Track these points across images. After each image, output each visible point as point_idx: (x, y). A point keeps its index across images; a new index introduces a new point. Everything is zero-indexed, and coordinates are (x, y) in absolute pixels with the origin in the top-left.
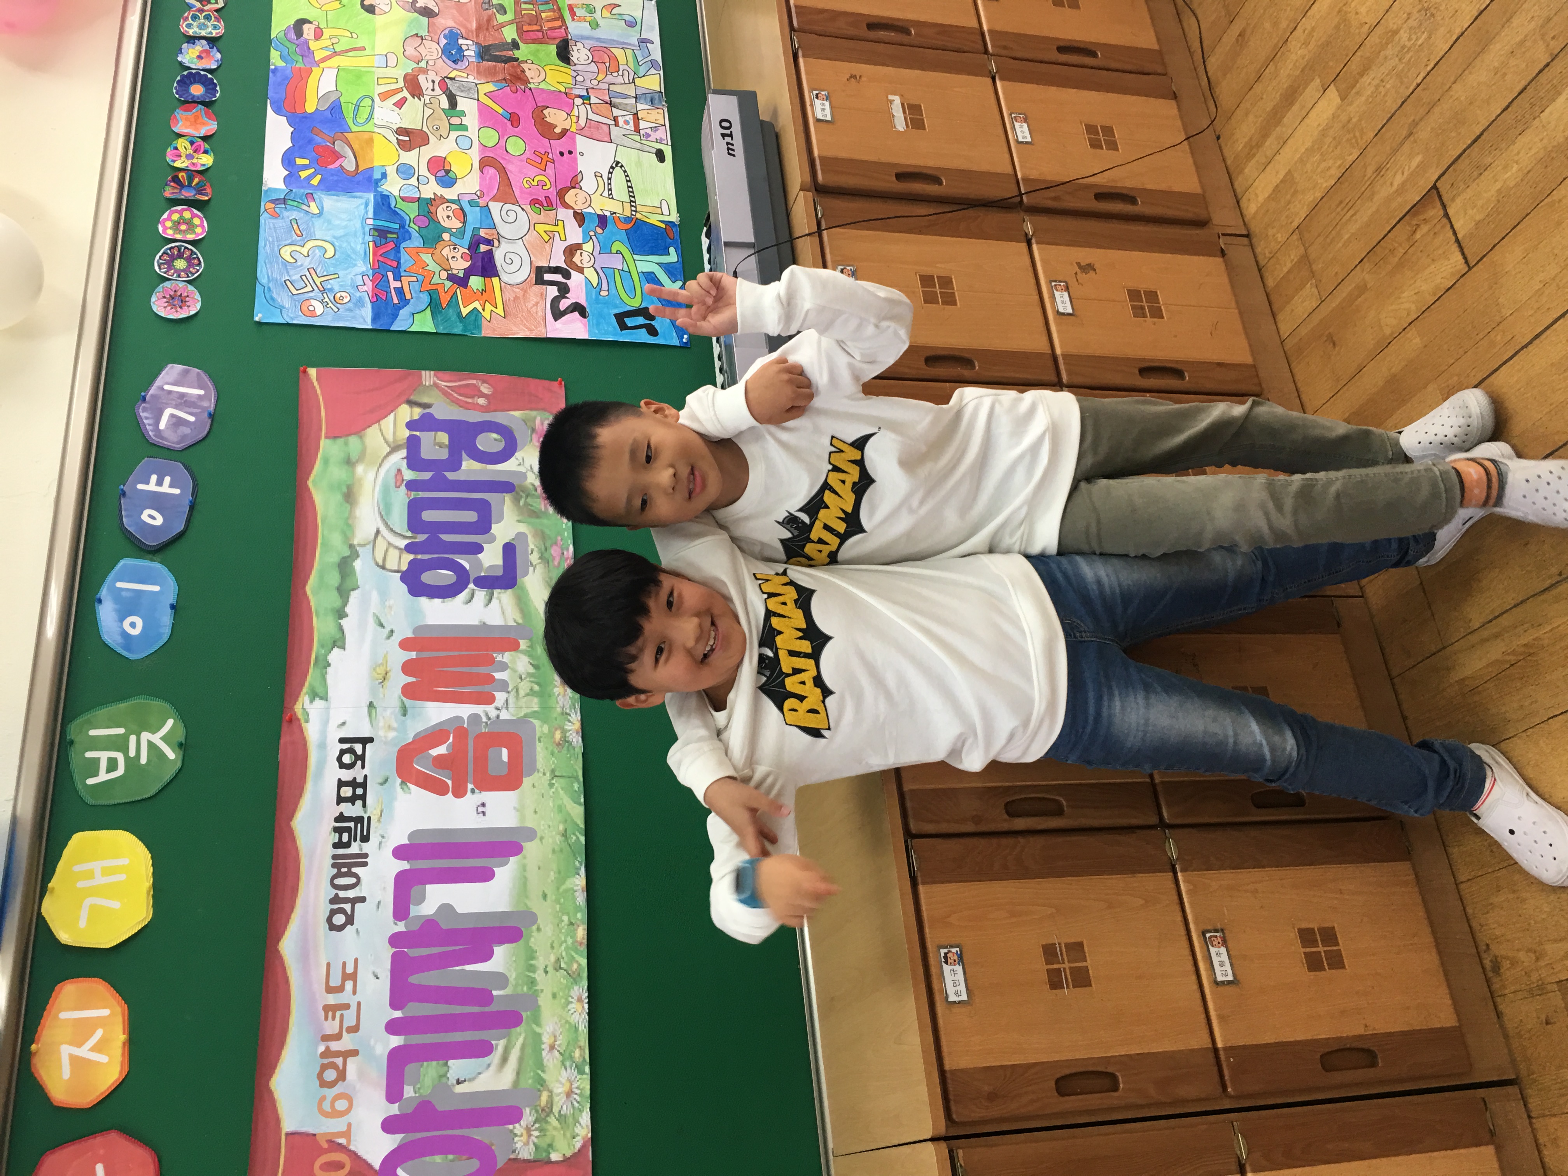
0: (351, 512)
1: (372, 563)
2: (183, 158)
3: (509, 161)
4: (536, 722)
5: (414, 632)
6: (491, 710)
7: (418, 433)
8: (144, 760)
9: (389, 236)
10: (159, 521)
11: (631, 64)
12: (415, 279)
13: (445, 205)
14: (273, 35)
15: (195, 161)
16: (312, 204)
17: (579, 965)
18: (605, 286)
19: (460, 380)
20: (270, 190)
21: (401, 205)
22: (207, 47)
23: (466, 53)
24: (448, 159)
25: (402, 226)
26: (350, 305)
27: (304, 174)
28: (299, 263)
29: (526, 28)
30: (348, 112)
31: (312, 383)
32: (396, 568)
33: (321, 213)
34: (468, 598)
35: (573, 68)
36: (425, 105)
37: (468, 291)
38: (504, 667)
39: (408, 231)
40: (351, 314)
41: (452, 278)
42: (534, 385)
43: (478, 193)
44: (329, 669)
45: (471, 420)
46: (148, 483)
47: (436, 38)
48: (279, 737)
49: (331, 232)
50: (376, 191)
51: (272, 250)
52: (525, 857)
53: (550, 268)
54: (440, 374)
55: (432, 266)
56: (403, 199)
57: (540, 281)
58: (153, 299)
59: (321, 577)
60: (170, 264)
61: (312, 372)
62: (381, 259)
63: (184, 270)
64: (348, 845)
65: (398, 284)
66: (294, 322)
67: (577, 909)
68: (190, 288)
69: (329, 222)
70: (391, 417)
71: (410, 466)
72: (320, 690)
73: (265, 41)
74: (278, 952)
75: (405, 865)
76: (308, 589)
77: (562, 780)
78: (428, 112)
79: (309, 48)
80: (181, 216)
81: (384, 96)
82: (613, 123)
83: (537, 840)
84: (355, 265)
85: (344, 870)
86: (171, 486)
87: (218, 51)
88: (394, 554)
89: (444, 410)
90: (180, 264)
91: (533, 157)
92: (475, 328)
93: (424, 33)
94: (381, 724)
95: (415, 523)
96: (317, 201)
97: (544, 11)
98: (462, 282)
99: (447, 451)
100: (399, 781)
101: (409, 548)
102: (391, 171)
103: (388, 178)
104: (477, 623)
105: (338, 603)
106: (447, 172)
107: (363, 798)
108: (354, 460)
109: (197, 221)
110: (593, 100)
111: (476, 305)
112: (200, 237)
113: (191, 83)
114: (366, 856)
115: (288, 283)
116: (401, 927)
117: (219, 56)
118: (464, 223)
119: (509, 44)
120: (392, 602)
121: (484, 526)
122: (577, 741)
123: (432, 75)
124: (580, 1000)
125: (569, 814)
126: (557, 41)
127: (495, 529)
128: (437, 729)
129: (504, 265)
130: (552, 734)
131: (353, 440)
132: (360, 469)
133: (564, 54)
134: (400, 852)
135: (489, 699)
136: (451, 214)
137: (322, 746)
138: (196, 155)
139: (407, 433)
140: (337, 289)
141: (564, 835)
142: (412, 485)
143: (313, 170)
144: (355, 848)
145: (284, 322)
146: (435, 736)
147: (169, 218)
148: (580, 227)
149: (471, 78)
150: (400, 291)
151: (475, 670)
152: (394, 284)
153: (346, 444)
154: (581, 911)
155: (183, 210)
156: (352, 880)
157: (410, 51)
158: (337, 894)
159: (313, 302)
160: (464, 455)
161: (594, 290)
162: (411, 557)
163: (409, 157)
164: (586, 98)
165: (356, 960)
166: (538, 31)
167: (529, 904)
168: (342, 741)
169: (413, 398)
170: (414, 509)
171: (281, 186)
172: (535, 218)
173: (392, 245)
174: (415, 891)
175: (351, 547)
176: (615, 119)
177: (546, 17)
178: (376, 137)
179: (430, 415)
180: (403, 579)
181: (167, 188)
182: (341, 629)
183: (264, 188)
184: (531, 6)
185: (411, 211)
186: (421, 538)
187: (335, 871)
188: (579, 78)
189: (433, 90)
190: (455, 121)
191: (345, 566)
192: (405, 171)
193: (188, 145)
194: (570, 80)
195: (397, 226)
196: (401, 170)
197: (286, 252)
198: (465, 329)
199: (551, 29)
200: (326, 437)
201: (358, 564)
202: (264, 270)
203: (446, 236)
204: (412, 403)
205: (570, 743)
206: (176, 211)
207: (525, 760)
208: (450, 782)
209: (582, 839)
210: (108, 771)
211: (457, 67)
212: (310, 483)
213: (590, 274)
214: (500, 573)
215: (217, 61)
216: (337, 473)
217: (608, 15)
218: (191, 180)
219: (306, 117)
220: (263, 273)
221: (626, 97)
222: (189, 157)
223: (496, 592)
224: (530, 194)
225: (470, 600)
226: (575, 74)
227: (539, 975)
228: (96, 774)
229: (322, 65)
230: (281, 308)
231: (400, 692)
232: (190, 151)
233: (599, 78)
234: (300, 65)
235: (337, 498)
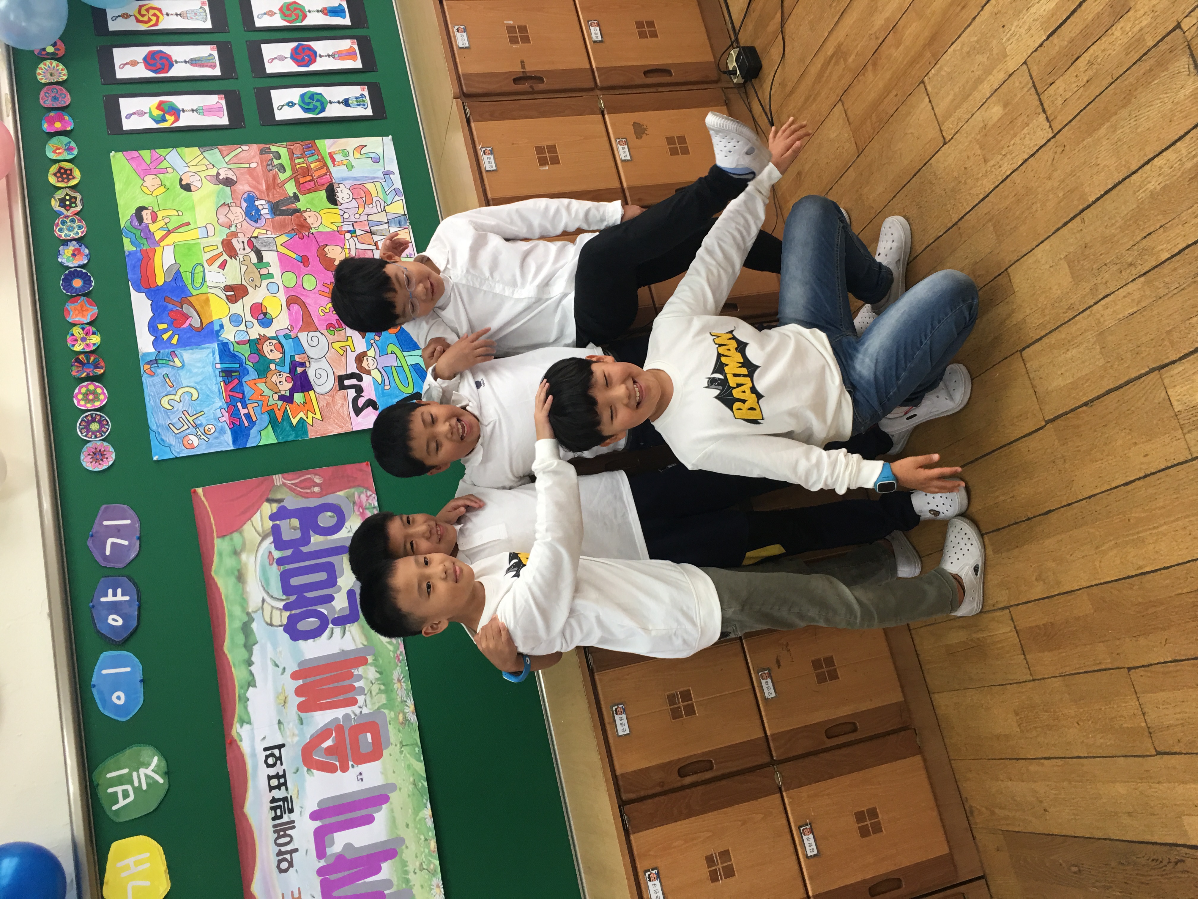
0: (243, 589)
1: (264, 623)
2: (79, 342)
3: (307, 296)
4: (385, 711)
5: (299, 664)
6: (356, 709)
7: (278, 522)
8: (144, 787)
9: (233, 374)
10: (120, 622)
11: (381, 195)
12: (256, 405)
13: (267, 342)
14: (122, 226)
15: (88, 342)
16: (176, 360)
17: (434, 865)
18: (387, 382)
19: (300, 477)
20: (145, 354)
21: (238, 348)
22: (77, 246)
23: (262, 212)
24: (264, 304)
25: (241, 365)
26: (216, 434)
27: (165, 336)
28: (175, 409)
29: (302, 180)
30: (187, 278)
31: (201, 499)
32: (280, 624)
33: (183, 366)
34: (329, 635)
35: (340, 208)
36: (240, 263)
37: (294, 405)
38: (360, 678)
39: (245, 368)
40: (218, 441)
41: (282, 398)
42: (350, 469)
43: (289, 328)
44: (249, 703)
45: (312, 506)
46: (106, 596)
47: (238, 203)
48: (225, 756)
49: (193, 379)
50: (218, 340)
51: (155, 402)
52: (391, 804)
53: (347, 375)
54: (286, 475)
55: (267, 392)
56: (238, 343)
57: (342, 387)
58: (82, 457)
59: (232, 639)
60: (87, 428)
61: (200, 491)
62: (231, 393)
63: (98, 431)
64: (281, 817)
65: (245, 411)
66: (181, 455)
67: (429, 829)
68: (105, 444)
69: (190, 371)
70: (258, 513)
71: (277, 548)
72: (245, 718)
73: (119, 233)
74: (251, 893)
75: (318, 823)
76: (226, 649)
77: (407, 747)
78: (244, 268)
79: (150, 231)
80: (88, 390)
81: (211, 261)
82: (375, 247)
83: (398, 790)
84: (214, 402)
85: (282, 833)
86: (123, 595)
87: (86, 247)
88: (276, 613)
89: (293, 502)
90: (95, 426)
91: (323, 289)
92: (303, 434)
93: (229, 201)
94: (288, 733)
95: (287, 589)
96: (179, 356)
97: (312, 163)
98: (288, 399)
99: (299, 532)
100: (306, 769)
101: (286, 608)
102: (226, 322)
103: (225, 328)
104: (338, 651)
105: (246, 656)
106: (265, 314)
107: (285, 784)
108: (238, 550)
109: (99, 391)
110: (359, 232)
111: (302, 415)
112: (104, 403)
113: (72, 279)
114: (293, 822)
115: (171, 426)
116: (322, 863)
117: (87, 251)
118: (283, 353)
119: (291, 198)
120: (281, 649)
121: (332, 582)
122: (413, 719)
123: (241, 237)
124: (438, 886)
125: (415, 770)
126: (326, 186)
127: (340, 582)
128: (324, 729)
129: (316, 380)
130: (397, 717)
131: (236, 535)
132: (244, 557)
133: (332, 198)
134: (314, 816)
135: (354, 702)
136: (273, 348)
137: (254, 755)
138: (88, 337)
139: (270, 524)
140: (205, 423)
141: (414, 784)
142: (280, 562)
143: (171, 332)
144: (286, 818)
145: (173, 457)
146: (323, 734)
147: (80, 392)
148: (363, 338)
149: (269, 233)
150: (248, 416)
151: (342, 684)
152: (243, 411)
153: (232, 539)
154: (431, 830)
155: (88, 385)
156: (288, 839)
157: (223, 219)
158: (280, 850)
159: (192, 437)
160: (311, 533)
161: (379, 386)
162: (288, 613)
163: (237, 308)
164: (353, 232)
165: (299, 889)
166: (310, 181)
167: (399, 833)
168: (265, 749)
169: (270, 496)
170: (285, 577)
171: (152, 350)
172: (331, 338)
173: (236, 381)
174: (327, 838)
175: (248, 614)
176: (376, 244)
177: (315, 167)
178: (209, 295)
179: (284, 507)
180: (286, 630)
181: (74, 368)
182: (251, 673)
183: (140, 354)
184: (302, 160)
185: (244, 351)
186: (293, 598)
187: (276, 835)
188: (346, 216)
189: (244, 249)
190: (264, 271)
191: (246, 629)
192: (236, 320)
193: (81, 331)
194: (339, 219)
195: (237, 366)
196: (233, 319)
197: (165, 402)
198: (296, 437)
199: (320, 177)
200: (218, 537)
201: (254, 626)
202: (153, 420)
203: (272, 366)
204: (270, 501)
205: (409, 721)
206: (84, 386)
207: (383, 740)
208: (337, 763)
209: (426, 784)
210: (124, 798)
211: (257, 225)
212: (213, 573)
213: (375, 374)
214: (347, 612)
215: (87, 256)
216: (229, 562)
217: (358, 156)
218: (88, 360)
219: (159, 289)
220: (153, 422)
221: (381, 223)
222: (83, 339)
223: (347, 626)
224: (326, 320)
225: (331, 637)
226: (342, 213)
227: (411, 876)
228: (117, 802)
229: (162, 244)
230: (170, 446)
231: (295, 709)
232: (83, 335)
233: (360, 212)
234: (146, 247)
235: (232, 580)
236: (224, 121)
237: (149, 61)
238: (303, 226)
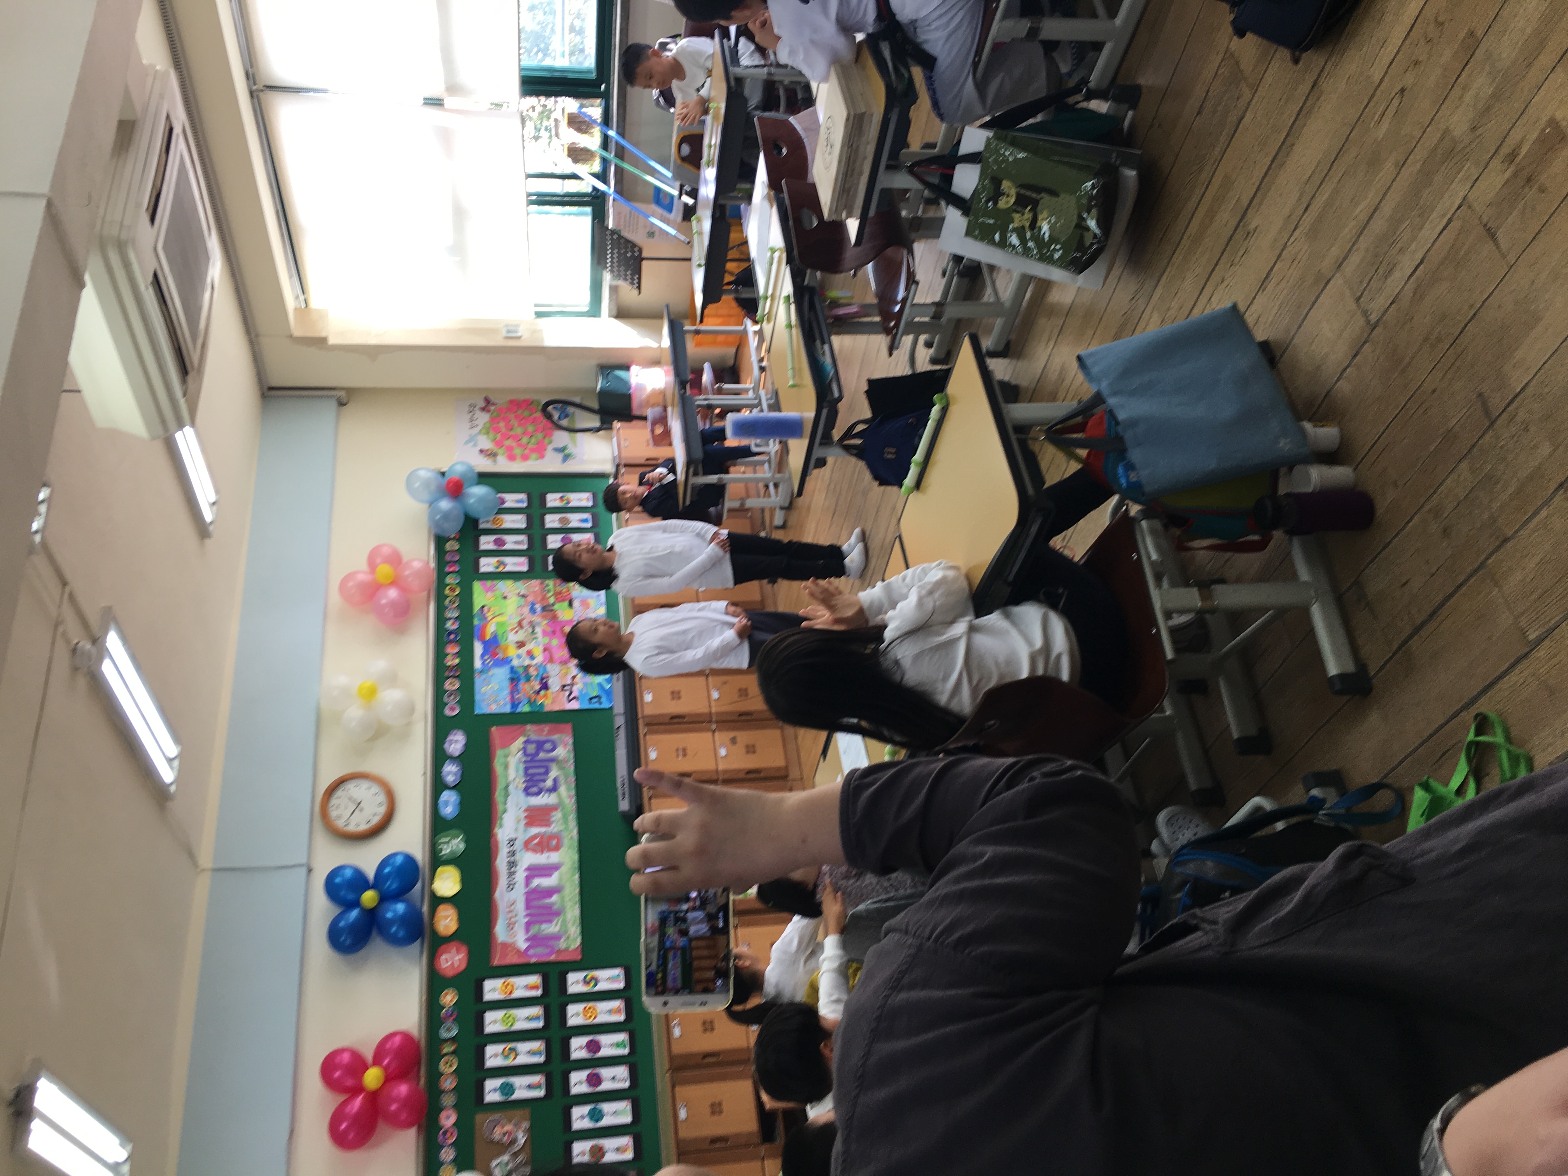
0: (507, 772)
1: (514, 787)
3: (553, 647)
6: (550, 829)
7: (526, 745)
8: (455, 847)
9: (515, 680)
10: (453, 779)
12: (523, 694)
13: (532, 667)
14: (474, 613)
15: (454, 662)
16: (490, 672)
17: (577, 899)
19: (538, 727)
20: (477, 669)
21: (518, 669)
22: (454, 621)
23: (537, 610)
24: (533, 650)
25: (519, 676)
26: (504, 705)
27: (486, 662)
28: (487, 693)
30: (500, 637)
31: (493, 732)
32: (521, 788)
33: (493, 675)
35: (574, 610)
36: (524, 632)
37: (540, 696)
38: (554, 816)
39: (520, 678)
40: (504, 708)
41: (535, 692)
42: (562, 726)
43: (543, 661)
45: (542, 739)
46: (449, 768)
47: (527, 605)
48: (491, 840)
49: (497, 681)
50: (510, 665)
51: (479, 690)
52: (561, 870)
53: (566, 684)
54: (532, 726)
55: (529, 689)
56: (519, 667)
57: (563, 690)
58: (446, 710)
59: (499, 792)
60: (450, 698)
61: (493, 729)
62: (512, 688)
63: (454, 699)
64: (511, 868)
65: (518, 696)
66: (487, 713)
67: (577, 884)
68: (456, 705)
69: (496, 677)
70: (517, 741)
71: (524, 756)
72: (501, 826)
73: (471, 617)
74: (494, 897)
75: (527, 873)
76: (496, 796)
77: (572, 848)
78: (526, 634)
79: (486, 616)
80: (452, 681)
81: (512, 630)
83: (565, 865)
84: (504, 692)
85: (511, 875)
86: (455, 768)
87: (458, 622)
88: (520, 784)
89: (534, 737)
92: (542, 709)
93: (523, 604)
94: (519, 834)
95: (526, 773)
96: (492, 670)
98: (538, 692)
99: (535, 750)
100: (525, 850)
101: (525, 782)
102: (514, 657)
103: (514, 660)
104: (546, 803)
105: (505, 800)
106: (533, 655)
107: (515, 855)
108: (507, 755)
109: (456, 683)
111: (543, 700)
112: (457, 688)
113: (451, 634)
114: (517, 871)
115: (484, 700)
116: (527, 890)
118: (538, 672)
119: (551, 604)
120: (520, 798)
121: (547, 773)
122: (576, 837)
123: (526, 621)
124: (578, 908)
125: (574, 858)
126: (569, 600)
128: (535, 835)
129: (551, 685)
130: (569, 835)
131: (507, 749)
132: (509, 759)
134: (526, 870)
135: (550, 826)
136: (534, 670)
137: (503, 841)
138: (454, 660)
139: (523, 745)
140: (499, 700)
141: (573, 864)
142: (525, 762)
143: (489, 660)
144: (513, 869)
145: (483, 713)
146: (534, 837)
147: (449, 682)
149: (539, 619)
150: (519, 699)
151: (545, 817)
153: (504, 750)
155: (452, 679)
156: (513, 878)
157: (519, 612)
158: (509, 882)
159: (493, 706)
160: (540, 751)
161: (581, 691)
162: (525, 784)
163: (520, 651)
165: (516, 899)
166: (561, 597)
167: (563, 883)
168: (508, 839)
169: (524, 734)
170: (526, 769)
171: (480, 667)
172: (562, 667)
173: (515, 684)
174: (531, 880)
175: (508, 782)
178: (509, 645)
179: (530, 739)
180: (523, 791)
181: (447, 672)
182: (506, 807)
183: (475, 668)
185: (521, 671)
186: (528, 778)
187: (508, 876)
188: (576, 614)
189: (527, 626)
190: (534, 636)
191: (506, 789)
192: (519, 656)
193: (452, 657)
195: (517, 676)
196: (517, 656)
197: (483, 690)
198: (539, 709)
200: (498, 749)
201: (510, 788)
203: (532, 678)
204: (524, 736)
205: (574, 838)
206: (450, 680)
207: (561, 843)
208: (539, 850)
209: (578, 865)
210: (447, 850)
211: (534, 616)
212: (494, 764)
214: (552, 787)
215: (458, 625)
216: (502, 760)
218: (453, 669)
219: (487, 641)
220: (477, 697)
222: (452, 661)
223: (551, 793)
225: (543, 796)
226: (575, 612)
227: (566, 902)
228: (443, 851)
229: (491, 622)
230: (483, 709)
231: (524, 825)
232: (452, 659)
233: (583, 612)
234: (483, 623)
235: (503, 767)
236: (525, 568)
237: (496, 542)
238: (555, 617)
